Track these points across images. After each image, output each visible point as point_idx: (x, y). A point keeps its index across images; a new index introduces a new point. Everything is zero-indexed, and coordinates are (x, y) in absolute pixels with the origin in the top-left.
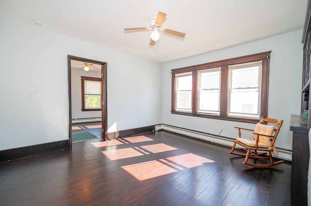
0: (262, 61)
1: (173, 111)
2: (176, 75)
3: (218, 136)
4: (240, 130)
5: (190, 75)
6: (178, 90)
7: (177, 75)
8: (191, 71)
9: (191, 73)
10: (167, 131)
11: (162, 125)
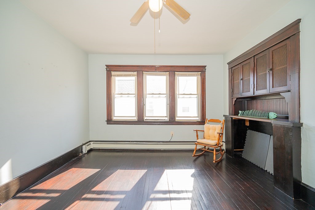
0: (200, 73)
1: (110, 121)
2: (113, 73)
3: (169, 141)
4: (197, 133)
5: (133, 75)
6: (116, 93)
7: (115, 74)
8: (135, 71)
9: (136, 73)
10: (99, 149)
11: (91, 143)
